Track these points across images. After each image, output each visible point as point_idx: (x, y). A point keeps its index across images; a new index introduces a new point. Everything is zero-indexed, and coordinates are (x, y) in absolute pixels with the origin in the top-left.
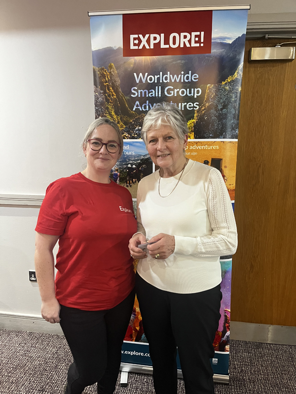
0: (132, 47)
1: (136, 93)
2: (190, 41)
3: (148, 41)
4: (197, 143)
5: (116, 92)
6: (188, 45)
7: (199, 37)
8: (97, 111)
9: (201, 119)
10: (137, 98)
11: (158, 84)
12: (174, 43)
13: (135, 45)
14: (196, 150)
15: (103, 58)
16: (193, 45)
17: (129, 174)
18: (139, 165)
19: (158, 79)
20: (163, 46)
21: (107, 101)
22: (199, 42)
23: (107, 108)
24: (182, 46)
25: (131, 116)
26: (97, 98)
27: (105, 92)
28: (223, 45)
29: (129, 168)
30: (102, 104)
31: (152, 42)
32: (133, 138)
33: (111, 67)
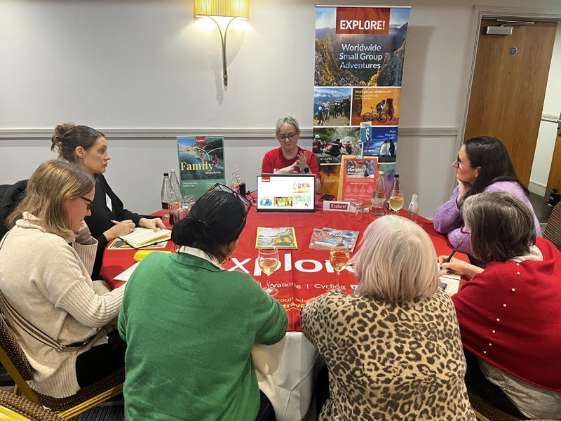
0: (342, 28)
1: (342, 57)
2: (376, 26)
3: (351, 25)
4: (378, 89)
5: (331, 56)
6: (375, 28)
7: (382, 23)
8: (319, 66)
9: (381, 74)
10: (343, 60)
11: (356, 51)
12: (367, 27)
13: (343, 26)
14: (377, 94)
15: (320, 34)
16: (378, 28)
17: (335, 109)
18: (342, 104)
19: (357, 48)
20: (360, 28)
21: (324, 61)
22: (382, 27)
23: (324, 66)
24: (372, 28)
25: (339, 71)
26: (317, 60)
27: (323, 56)
28: (396, 29)
29: (336, 106)
30: (320, 63)
31: (354, 25)
32: (339, 86)
33: (328, 40)
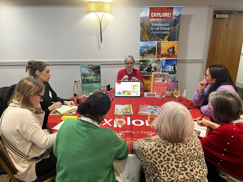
0: (152, 16)
1: (152, 29)
2: (167, 15)
4: (168, 43)
5: (147, 29)
6: (167, 16)
8: (142, 33)
9: (169, 36)
10: (152, 30)
12: (163, 16)
14: (168, 45)
15: (143, 19)
16: (168, 16)
17: (149, 52)
18: (152, 49)
19: (159, 25)
20: (160, 16)
21: (144, 31)
22: (169, 15)
23: (144, 33)
24: (165, 16)
25: (151, 35)
26: (141, 30)
27: (144, 28)
28: (176, 16)
30: (143, 32)
32: (151, 41)
33: (146, 21)
